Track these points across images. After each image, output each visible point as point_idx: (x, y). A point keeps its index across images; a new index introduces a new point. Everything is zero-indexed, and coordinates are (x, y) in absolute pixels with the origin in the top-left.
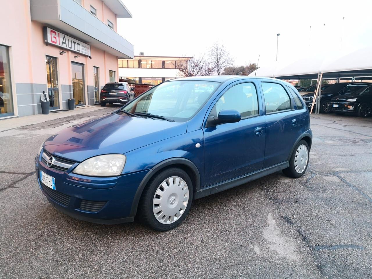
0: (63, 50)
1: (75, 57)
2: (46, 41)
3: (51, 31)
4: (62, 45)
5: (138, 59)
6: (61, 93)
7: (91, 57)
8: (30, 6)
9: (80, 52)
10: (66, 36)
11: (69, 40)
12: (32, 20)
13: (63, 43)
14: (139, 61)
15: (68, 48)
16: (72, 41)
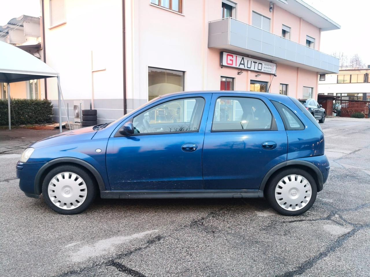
0: (240, 70)
1: (256, 76)
2: (221, 64)
3: (228, 55)
4: (239, 66)
5: (365, 72)
6: (235, 110)
7: (276, 75)
8: (209, 36)
9: (262, 71)
10: (244, 58)
11: (248, 61)
12: (209, 48)
13: (241, 64)
14: (364, 74)
15: (246, 68)
16: (251, 61)
